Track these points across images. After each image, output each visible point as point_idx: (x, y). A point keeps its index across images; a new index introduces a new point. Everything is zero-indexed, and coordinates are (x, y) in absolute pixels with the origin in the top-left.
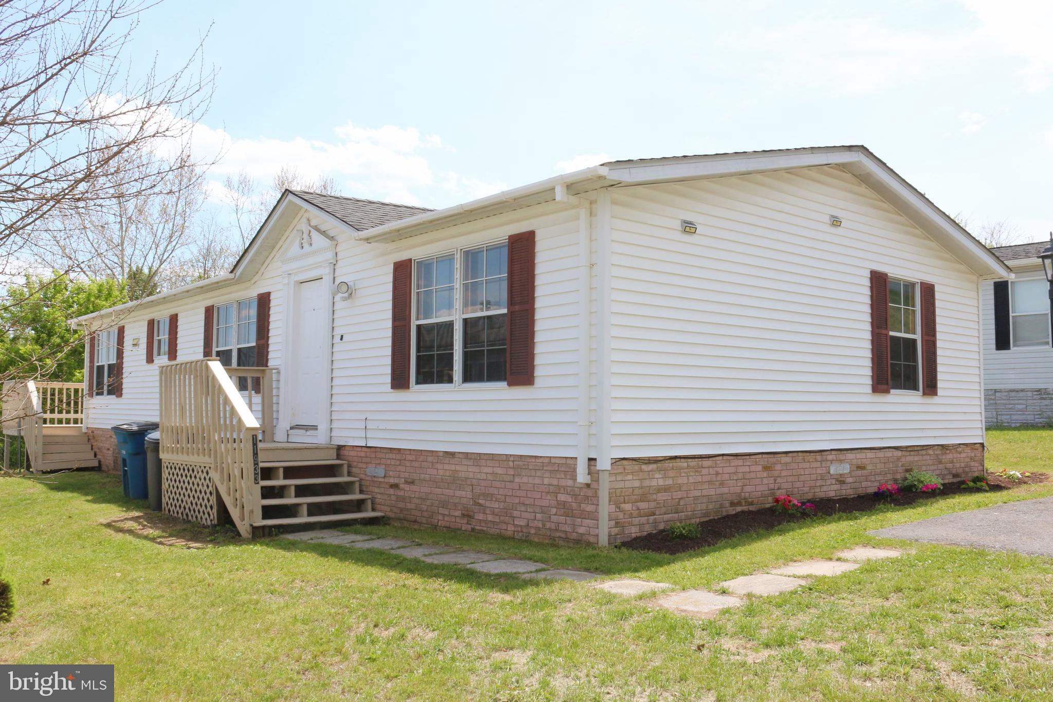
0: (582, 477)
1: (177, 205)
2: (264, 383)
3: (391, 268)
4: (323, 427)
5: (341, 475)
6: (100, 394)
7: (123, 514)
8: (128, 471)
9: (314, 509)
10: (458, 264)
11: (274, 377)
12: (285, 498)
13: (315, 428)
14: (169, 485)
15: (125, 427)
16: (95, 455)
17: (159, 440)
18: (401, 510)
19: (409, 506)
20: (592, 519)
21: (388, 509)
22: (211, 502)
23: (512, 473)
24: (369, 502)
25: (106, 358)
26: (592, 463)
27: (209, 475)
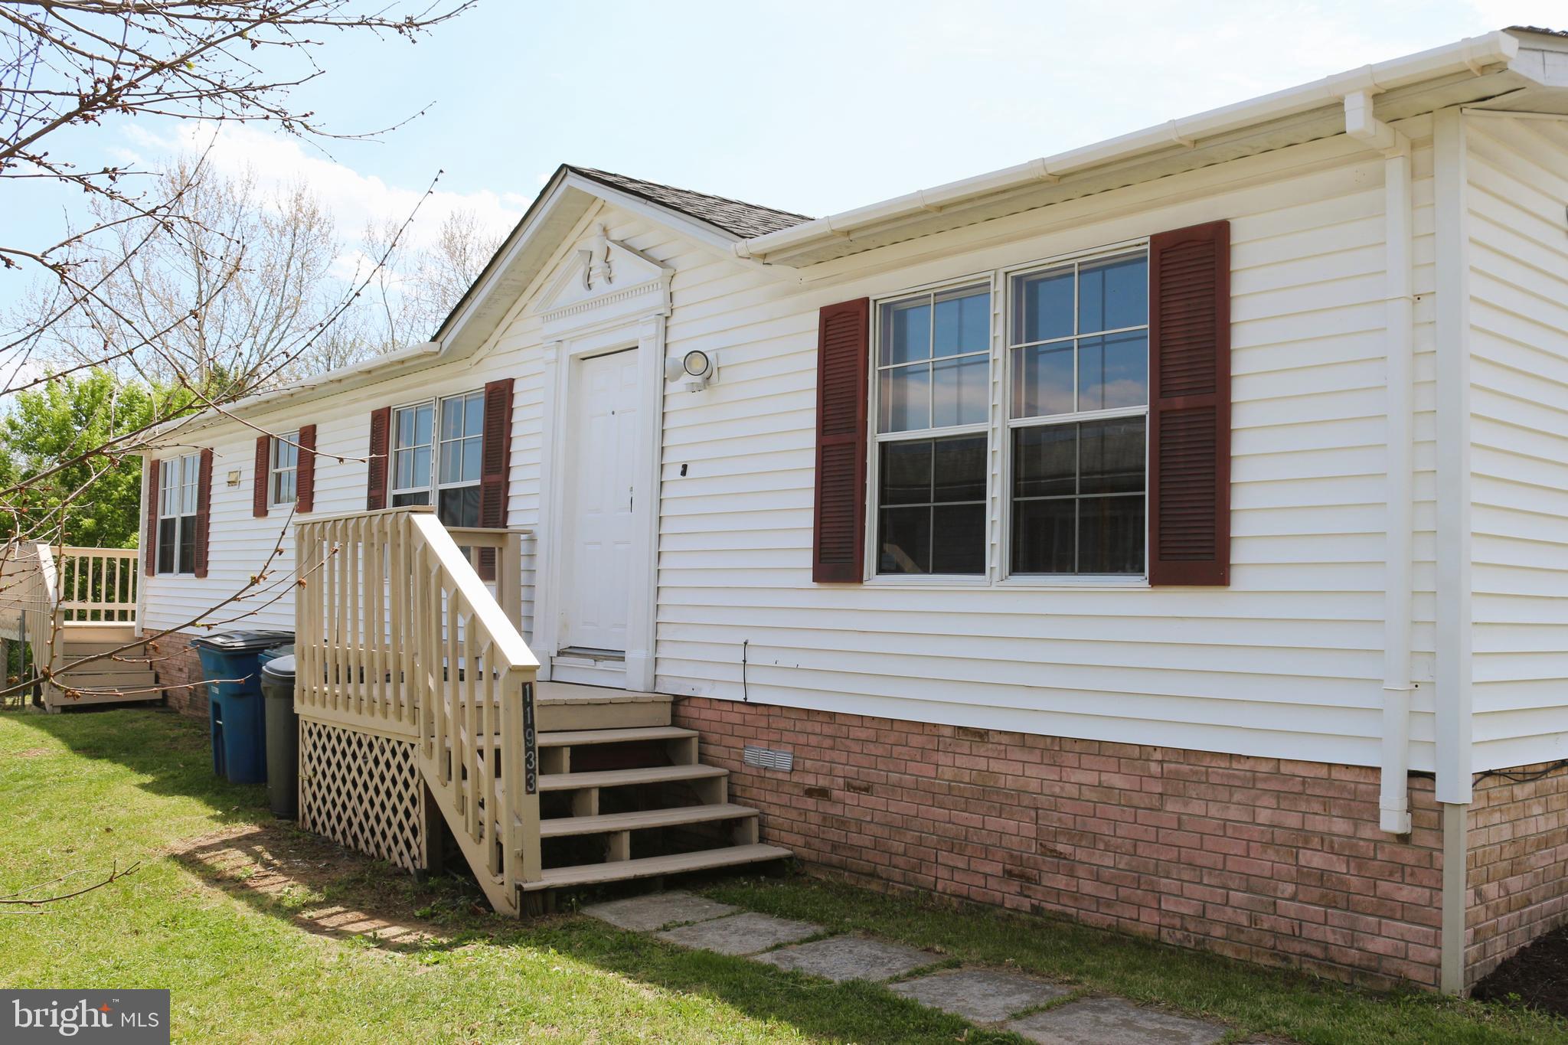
0: (1393, 817)
1: (288, 266)
2: (504, 562)
3: (812, 322)
4: (638, 655)
5: (685, 761)
6: (166, 568)
7: (219, 827)
8: (224, 728)
9: (645, 843)
10: (1000, 305)
11: (524, 548)
12: (579, 815)
13: (618, 656)
14: (314, 769)
15: (219, 640)
16: (157, 679)
17: (293, 673)
18: (835, 846)
19: (855, 839)
20: (1413, 923)
21: (800, 841)
22: (414, 819)
23: (1160, 790)
24: (755, 822)
25: (178, 506)
26: (1418, 783)
27: (411, 761)
